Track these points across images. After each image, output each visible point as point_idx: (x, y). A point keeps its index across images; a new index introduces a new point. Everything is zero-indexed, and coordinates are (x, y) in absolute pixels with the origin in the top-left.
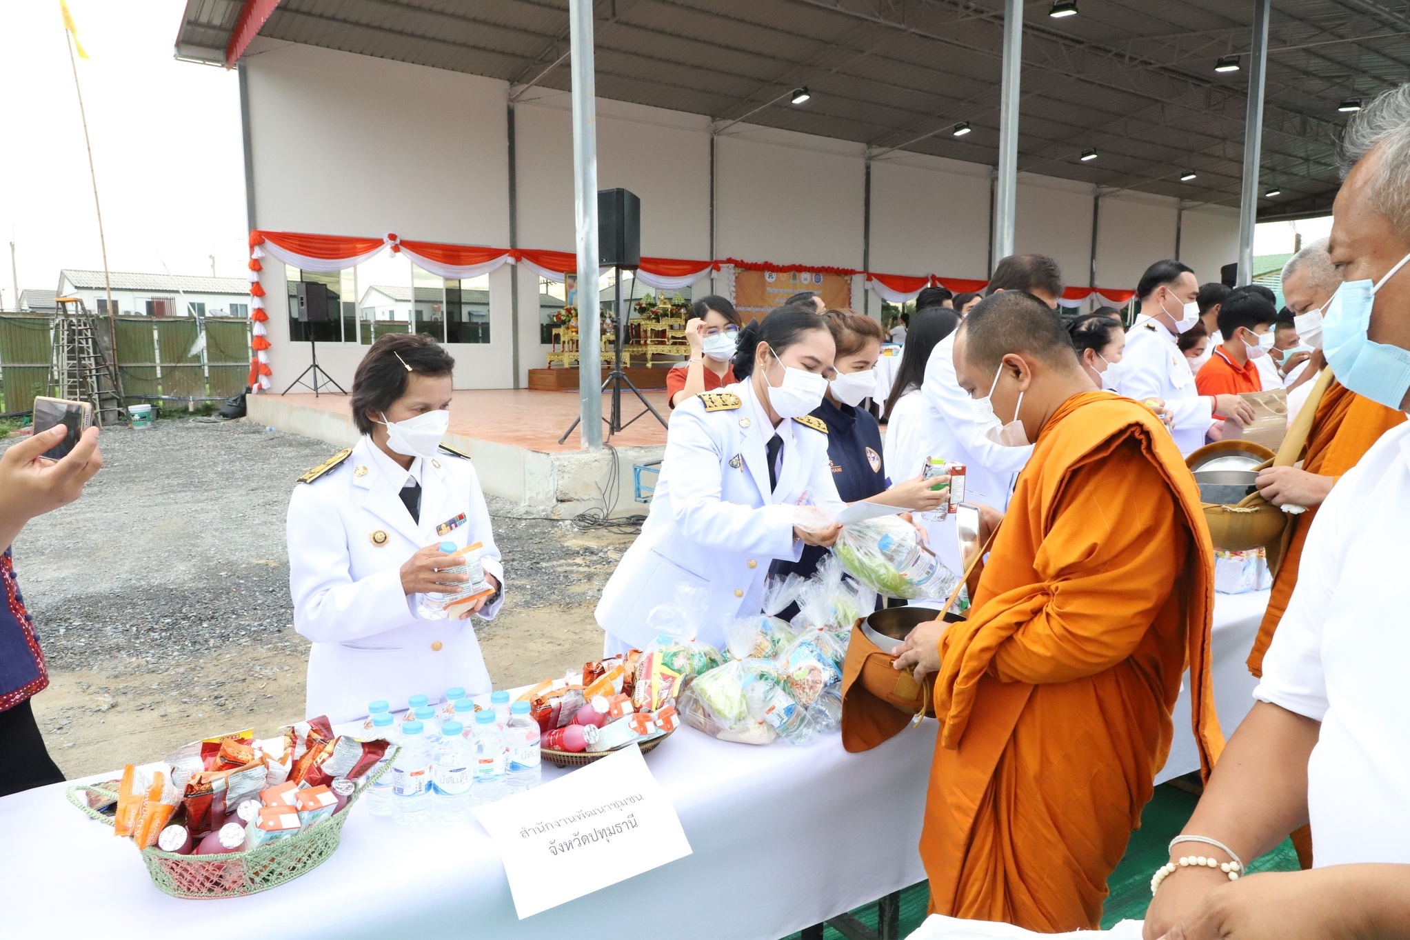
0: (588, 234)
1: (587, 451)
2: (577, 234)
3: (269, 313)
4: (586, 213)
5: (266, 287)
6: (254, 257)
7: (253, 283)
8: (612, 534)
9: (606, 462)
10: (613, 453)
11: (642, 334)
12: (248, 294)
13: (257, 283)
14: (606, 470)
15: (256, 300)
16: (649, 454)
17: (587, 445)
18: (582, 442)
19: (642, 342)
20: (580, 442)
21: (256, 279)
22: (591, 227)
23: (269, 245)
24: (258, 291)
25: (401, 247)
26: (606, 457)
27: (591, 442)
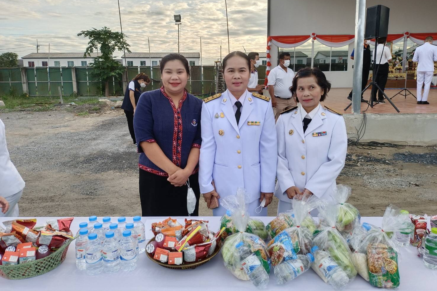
0: (360, 26)
1: (353, 114)
2: (356, 26)
3: (271, 63)
4: (359, 17)
5: (271, 55)
6: (268, 45)
7: (267, 54)
8: (359, 149)
9: (361, 119)
10: (364, 116)
11: (413, 65)
12: (266, 57)
13: (269, 53)
14: (360, 122)
15: (268, 59)
16: (382, 117)
17: (353, 112)
18: (352, 111)
19: (413, 69)
20: (351, 110)
21: (268, 52)
22: (361, 23)
23: (273, 41)
24: (269, 56)
25: (316, 38)
26: (360, 117)
27: (355, 111)
